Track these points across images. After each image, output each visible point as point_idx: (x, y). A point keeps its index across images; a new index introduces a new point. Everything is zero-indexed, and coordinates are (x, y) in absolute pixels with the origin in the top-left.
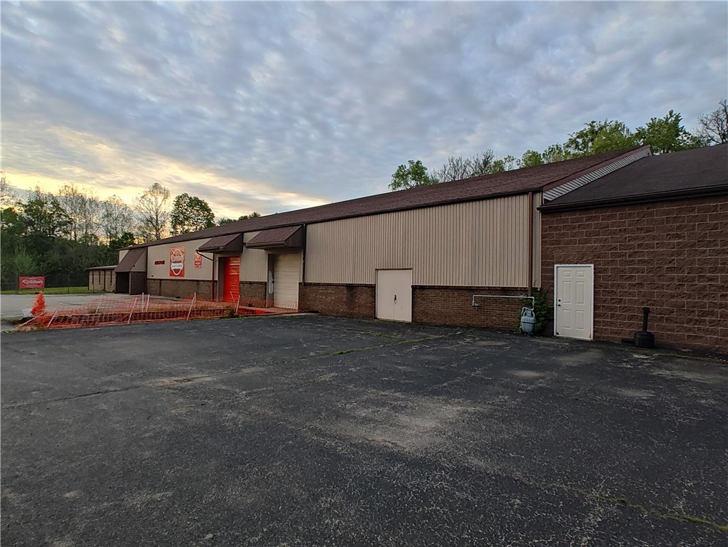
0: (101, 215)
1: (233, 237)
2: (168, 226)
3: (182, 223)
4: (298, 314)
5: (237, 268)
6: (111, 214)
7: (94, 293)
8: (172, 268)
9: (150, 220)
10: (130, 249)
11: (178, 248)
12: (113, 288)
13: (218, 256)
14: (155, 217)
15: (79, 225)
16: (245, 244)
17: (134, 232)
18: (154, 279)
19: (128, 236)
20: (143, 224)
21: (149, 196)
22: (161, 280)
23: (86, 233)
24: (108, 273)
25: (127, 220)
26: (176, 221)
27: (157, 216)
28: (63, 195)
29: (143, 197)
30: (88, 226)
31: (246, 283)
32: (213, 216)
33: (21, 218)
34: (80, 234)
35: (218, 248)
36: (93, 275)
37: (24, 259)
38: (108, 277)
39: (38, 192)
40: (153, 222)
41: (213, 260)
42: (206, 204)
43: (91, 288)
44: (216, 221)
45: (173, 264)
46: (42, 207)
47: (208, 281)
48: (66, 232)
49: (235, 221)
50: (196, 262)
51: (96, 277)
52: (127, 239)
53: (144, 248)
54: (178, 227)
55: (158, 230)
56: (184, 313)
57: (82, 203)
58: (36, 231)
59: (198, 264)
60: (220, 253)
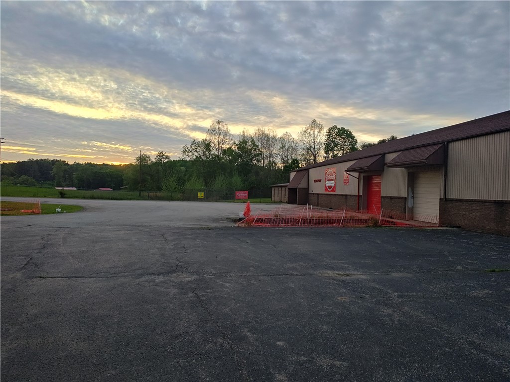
0: (279, 147)
1: (375, 159)
2: (322, 152)
3: (332, 150)
4: (439, 228)
5: (378, 185)
6: (284, 146)
7: (275, 203)
8: (327, 185)
9: (309, 149)
10: (297, 171)
11: (331, 169)
12: (286, 200)
13: (362, 175)
14: (313, 146)
15: (266, 156)
16: (386, 164)
17: (299, 158)
18: (314, 194)
19: (296, 162)
20: (304, 152)
21: (309, 130)
22: (318, 194)
23: (270, 161)
24: (283, 189)
25: (295, 149)
26: (329, 148)
27: (314, 145)
28: (257, 135)
29: (305, 131)
30: (271, 155)
31: (387, 197)
32: (356, 142)
33: (235, 153)
34: (266, 162)
35: (363, 168)
36: (274, 190)
37: (237, 180)
38: (283, 192)
39: (243, 135)
40: (311, 150)
41: (359, 179)
42: (351, 132)
43: (273, 199)
44: (359, 146)
45: (327, 182)
46: (246, 144)
47: (355, 196)
48: (258, 161)
49: (374, 145)
50: (344, 180)
51: (276, 191)
52: (294, 164)
53: (307, 170)
54: (330, 152)
55: (315, 156)
56: (337, 221)
57: (268, 140)
58: (243, 160)
59: (346, 182)
60: (365, 172)
